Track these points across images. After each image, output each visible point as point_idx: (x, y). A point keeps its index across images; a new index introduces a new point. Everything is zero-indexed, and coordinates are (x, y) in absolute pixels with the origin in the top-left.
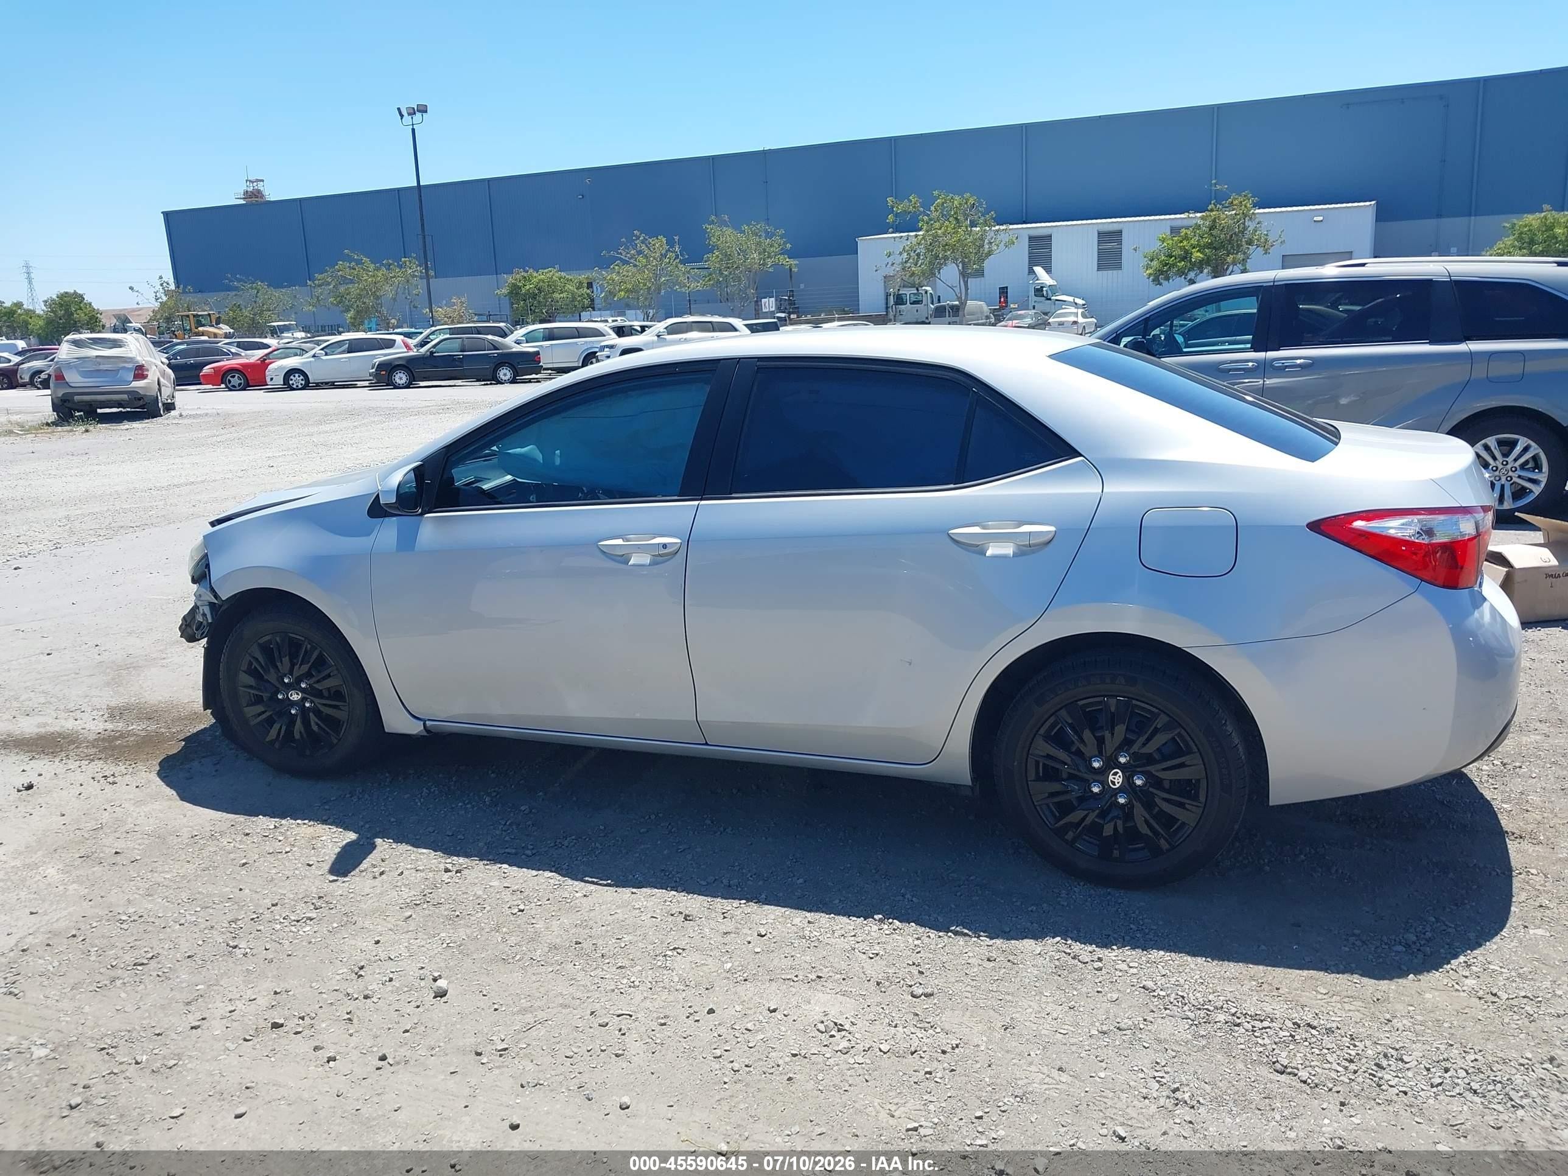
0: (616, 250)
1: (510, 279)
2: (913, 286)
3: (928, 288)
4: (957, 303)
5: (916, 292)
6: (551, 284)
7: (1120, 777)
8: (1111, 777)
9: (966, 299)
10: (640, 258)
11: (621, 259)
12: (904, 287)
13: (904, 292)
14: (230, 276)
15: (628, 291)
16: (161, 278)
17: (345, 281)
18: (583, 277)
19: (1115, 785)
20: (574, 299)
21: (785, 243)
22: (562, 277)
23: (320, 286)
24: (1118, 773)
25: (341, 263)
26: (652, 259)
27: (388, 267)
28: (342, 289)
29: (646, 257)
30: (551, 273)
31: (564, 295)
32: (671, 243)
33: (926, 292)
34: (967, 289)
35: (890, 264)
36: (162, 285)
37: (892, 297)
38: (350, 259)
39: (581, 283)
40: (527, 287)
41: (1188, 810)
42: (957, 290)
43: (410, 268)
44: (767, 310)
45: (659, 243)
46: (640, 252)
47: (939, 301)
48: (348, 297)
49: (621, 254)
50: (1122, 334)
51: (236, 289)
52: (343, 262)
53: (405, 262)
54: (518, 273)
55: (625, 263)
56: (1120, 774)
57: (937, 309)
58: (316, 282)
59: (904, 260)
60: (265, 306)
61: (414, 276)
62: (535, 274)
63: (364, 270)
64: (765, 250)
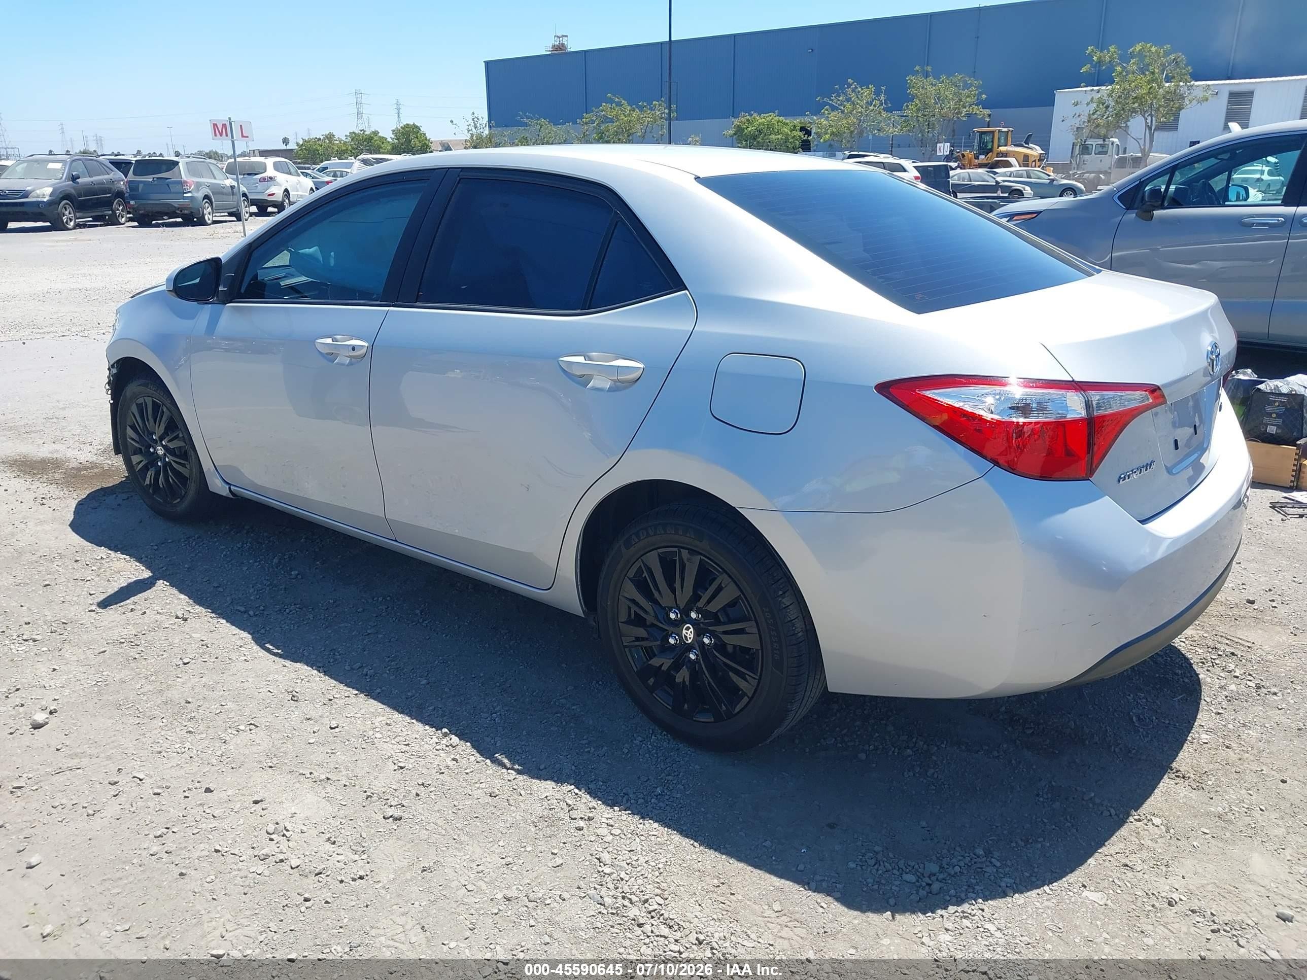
0: (830, 97)
1: (736, 122)
2: (1098, 136)
3: (1115, 140)
4: (1140, 155)
5: (1102, 142)
6: (770, 126)
7: (691, 632)
8: (684, 632)
9: (1150, 151)
10: (848, 105)
11: (831, 106)
12: (1091, 138)
13: (1090, 143)
14: (521, 113)
15: (832, 133)
16: (473, 114)
17: (606, 120)
18: (797, 121)
19: (688, 640)
20: (786, 140)
21: (980, 94)
22: (779, 121)
23: (586, 123)
24: (690, 628)
25: (604, 104)
26: (858, 106)
27: (641, 109)
28: (603, 127)
29: (853, 103)
30: (771, 118)
31: (779, 137)
32: (877, 93)
33: (1112, 144)
34: (1152, 141)
35: (1077, 115)
36: (473, 119)
37: (1078, 147)
38: (611, 101)
39: (795, 127)
40: (749, 129)
41: (747, 681)
42: (1142, 142)
43: (659, 111)
44: (942, 154)
45: (867, 93)
46: (848, 100)
47: (1125, 152)
48: (607, 134)
49: (832, 100)
50: (1148, 181)
51: (525, 124)
52: (606, 103)
53: (655, 105)
54: (744, 117)
55: (834, 108)
56: (692, 630)
57: (1120, 160)
58: (584, 120)
59: (1091, 112)
60: (546, 139)
61: (662, 118)
62: (758, 118)
63: (622, 111)
64: (961, 100)
